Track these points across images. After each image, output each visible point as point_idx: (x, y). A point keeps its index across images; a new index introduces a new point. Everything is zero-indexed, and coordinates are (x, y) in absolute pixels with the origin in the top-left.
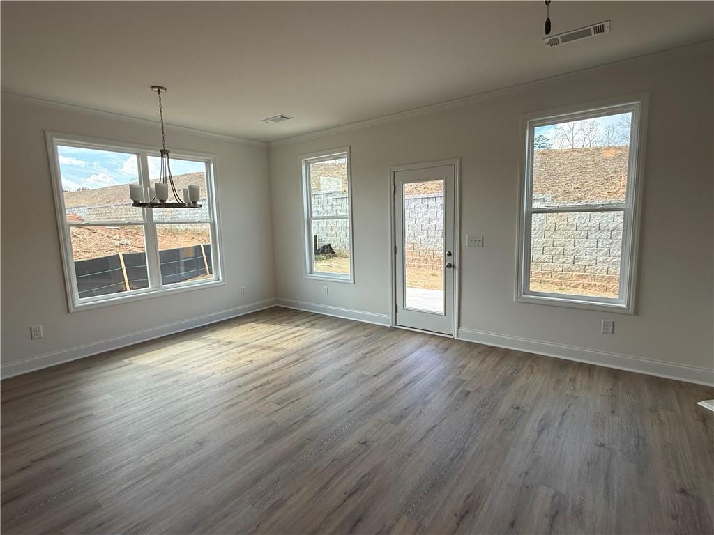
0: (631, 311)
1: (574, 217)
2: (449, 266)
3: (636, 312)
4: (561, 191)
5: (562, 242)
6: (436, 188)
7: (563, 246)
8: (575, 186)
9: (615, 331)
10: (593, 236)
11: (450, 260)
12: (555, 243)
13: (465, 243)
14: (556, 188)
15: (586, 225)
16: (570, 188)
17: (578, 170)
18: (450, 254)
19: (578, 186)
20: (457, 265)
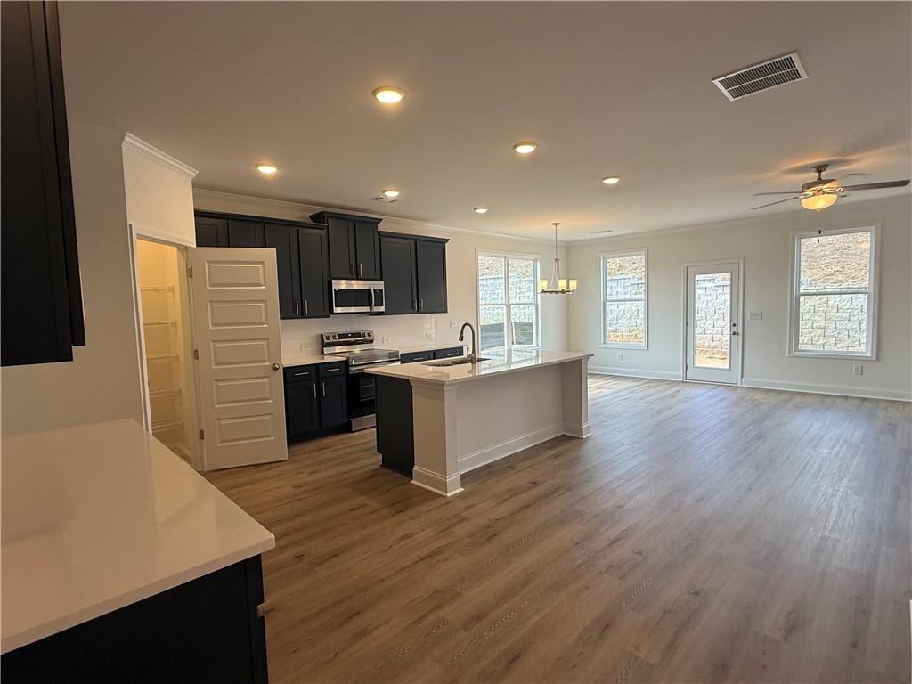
0: (874, 358)
1: (833, 300)
2: (734, 333)
3: (878, 358)
4: (820, 274)
5: (823, 323)
6: (724, 278)
7: (824, 328)
8: (835, 268)
9: (864, 372)
10: (856, 318)
11: (734, 329)
12: (814, 326)
13: (748, 317)
14: (814, 271)
15: (847, 307)
16: (830, 271)
17: (838, 252)
18: (734, 325)
19: (838, 268)
20: (740, 333)
